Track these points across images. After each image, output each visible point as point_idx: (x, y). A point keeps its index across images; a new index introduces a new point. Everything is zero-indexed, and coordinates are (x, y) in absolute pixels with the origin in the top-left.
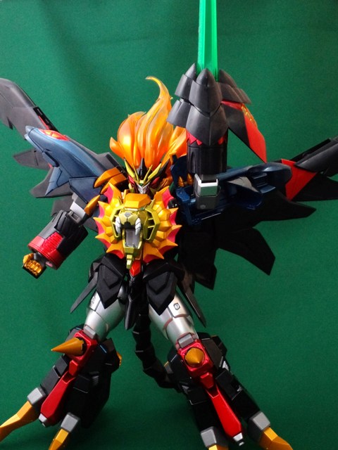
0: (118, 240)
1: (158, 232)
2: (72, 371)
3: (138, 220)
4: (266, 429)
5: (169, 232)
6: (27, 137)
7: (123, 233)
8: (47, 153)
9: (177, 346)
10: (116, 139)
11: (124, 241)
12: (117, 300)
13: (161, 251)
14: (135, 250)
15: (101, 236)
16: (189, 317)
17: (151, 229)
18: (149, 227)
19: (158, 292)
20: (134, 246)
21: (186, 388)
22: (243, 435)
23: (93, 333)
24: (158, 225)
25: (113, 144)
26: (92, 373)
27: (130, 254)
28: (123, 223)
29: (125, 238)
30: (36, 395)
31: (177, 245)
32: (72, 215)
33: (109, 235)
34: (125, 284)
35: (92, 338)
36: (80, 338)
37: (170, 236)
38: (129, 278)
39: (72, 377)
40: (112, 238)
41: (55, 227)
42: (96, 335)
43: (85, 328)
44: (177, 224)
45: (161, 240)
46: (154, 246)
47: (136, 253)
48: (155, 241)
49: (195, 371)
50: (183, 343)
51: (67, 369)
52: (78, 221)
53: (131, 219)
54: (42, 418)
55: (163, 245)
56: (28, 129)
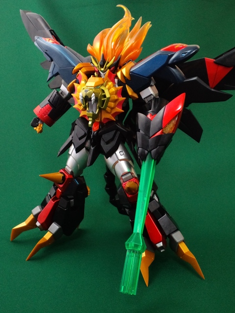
0: (85, 109)
1: (109, 103)
2: (58, 196)
3: (93, 94)
4: (180, 242)
5: (117, 103)
6: (36, 44)
7: (87, 104)
8: (46, 53)
9: (122, 181)
10: (92, 45)
11: (88, 109)
12: (84, 148)
13: (113, 115)
14: (94, 115)
15: (76, 106)
16: (130, 162)
17: (104, 101)
18: (103, 99)
19: (107, 143)
20: (93, 112)
21: (127, 210)
22: (163, 244)
23: (70, 170)
24: (109, 98)
25: (89, 48)
26: (69, 197)
27: (90, 117)
28: (84, 97)
29: (88, 107)
30: (37, 210)
31: (123, 111)
32: (61, 93)
33: (80, 105)
35: (69, 173)
36: (61, 173)
37: (118, 106)
38: (91, 133)
39: (57, 199)
40: (82, 107)
41: (49, 101)
42: (72, 172)
43: (66, 167)
44: (123, 97)
45: (112, 109)
46: (108, 112)
47: (95, 117)
48: (108, 109)
49: (131, 197)
50: (125, 179)
51: (55, 194)
52: (64, 97)
53: (88, 94)
54: (38, 224)
55: (113, 112)
56: (36, 38)
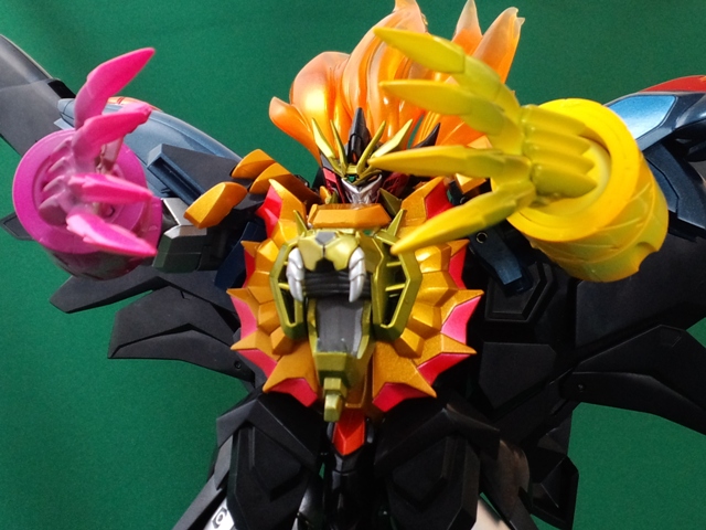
0: (298, 338)
3: (358, 255)
5: (450, 308)
11: (314, 340)
14: (350, 360)
18: (388, 289)
20: (347, 351)
27: (333, 375)
28: (311, 266)
29: (317, 329)
34: (320, 489)
38: (331, 465)
40: (278, 336)
44: (469, 287)
46: (405, 352)
47: (352, 373)
55: (431, 352)
